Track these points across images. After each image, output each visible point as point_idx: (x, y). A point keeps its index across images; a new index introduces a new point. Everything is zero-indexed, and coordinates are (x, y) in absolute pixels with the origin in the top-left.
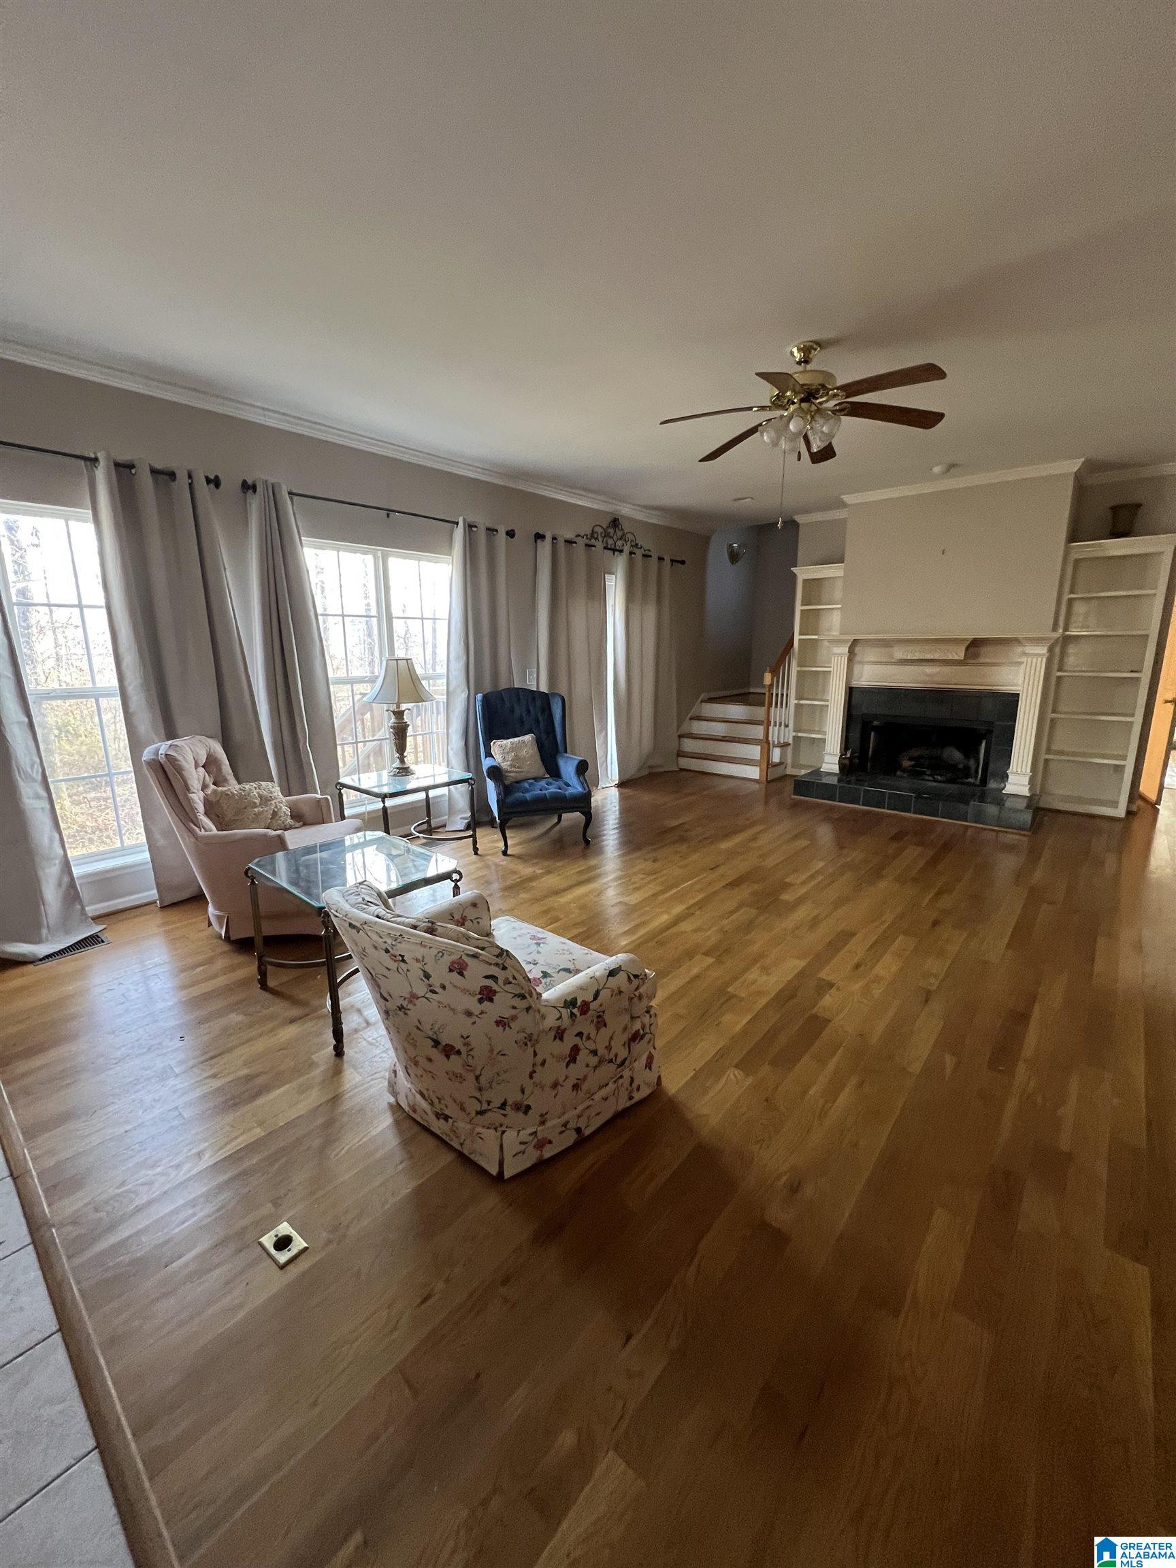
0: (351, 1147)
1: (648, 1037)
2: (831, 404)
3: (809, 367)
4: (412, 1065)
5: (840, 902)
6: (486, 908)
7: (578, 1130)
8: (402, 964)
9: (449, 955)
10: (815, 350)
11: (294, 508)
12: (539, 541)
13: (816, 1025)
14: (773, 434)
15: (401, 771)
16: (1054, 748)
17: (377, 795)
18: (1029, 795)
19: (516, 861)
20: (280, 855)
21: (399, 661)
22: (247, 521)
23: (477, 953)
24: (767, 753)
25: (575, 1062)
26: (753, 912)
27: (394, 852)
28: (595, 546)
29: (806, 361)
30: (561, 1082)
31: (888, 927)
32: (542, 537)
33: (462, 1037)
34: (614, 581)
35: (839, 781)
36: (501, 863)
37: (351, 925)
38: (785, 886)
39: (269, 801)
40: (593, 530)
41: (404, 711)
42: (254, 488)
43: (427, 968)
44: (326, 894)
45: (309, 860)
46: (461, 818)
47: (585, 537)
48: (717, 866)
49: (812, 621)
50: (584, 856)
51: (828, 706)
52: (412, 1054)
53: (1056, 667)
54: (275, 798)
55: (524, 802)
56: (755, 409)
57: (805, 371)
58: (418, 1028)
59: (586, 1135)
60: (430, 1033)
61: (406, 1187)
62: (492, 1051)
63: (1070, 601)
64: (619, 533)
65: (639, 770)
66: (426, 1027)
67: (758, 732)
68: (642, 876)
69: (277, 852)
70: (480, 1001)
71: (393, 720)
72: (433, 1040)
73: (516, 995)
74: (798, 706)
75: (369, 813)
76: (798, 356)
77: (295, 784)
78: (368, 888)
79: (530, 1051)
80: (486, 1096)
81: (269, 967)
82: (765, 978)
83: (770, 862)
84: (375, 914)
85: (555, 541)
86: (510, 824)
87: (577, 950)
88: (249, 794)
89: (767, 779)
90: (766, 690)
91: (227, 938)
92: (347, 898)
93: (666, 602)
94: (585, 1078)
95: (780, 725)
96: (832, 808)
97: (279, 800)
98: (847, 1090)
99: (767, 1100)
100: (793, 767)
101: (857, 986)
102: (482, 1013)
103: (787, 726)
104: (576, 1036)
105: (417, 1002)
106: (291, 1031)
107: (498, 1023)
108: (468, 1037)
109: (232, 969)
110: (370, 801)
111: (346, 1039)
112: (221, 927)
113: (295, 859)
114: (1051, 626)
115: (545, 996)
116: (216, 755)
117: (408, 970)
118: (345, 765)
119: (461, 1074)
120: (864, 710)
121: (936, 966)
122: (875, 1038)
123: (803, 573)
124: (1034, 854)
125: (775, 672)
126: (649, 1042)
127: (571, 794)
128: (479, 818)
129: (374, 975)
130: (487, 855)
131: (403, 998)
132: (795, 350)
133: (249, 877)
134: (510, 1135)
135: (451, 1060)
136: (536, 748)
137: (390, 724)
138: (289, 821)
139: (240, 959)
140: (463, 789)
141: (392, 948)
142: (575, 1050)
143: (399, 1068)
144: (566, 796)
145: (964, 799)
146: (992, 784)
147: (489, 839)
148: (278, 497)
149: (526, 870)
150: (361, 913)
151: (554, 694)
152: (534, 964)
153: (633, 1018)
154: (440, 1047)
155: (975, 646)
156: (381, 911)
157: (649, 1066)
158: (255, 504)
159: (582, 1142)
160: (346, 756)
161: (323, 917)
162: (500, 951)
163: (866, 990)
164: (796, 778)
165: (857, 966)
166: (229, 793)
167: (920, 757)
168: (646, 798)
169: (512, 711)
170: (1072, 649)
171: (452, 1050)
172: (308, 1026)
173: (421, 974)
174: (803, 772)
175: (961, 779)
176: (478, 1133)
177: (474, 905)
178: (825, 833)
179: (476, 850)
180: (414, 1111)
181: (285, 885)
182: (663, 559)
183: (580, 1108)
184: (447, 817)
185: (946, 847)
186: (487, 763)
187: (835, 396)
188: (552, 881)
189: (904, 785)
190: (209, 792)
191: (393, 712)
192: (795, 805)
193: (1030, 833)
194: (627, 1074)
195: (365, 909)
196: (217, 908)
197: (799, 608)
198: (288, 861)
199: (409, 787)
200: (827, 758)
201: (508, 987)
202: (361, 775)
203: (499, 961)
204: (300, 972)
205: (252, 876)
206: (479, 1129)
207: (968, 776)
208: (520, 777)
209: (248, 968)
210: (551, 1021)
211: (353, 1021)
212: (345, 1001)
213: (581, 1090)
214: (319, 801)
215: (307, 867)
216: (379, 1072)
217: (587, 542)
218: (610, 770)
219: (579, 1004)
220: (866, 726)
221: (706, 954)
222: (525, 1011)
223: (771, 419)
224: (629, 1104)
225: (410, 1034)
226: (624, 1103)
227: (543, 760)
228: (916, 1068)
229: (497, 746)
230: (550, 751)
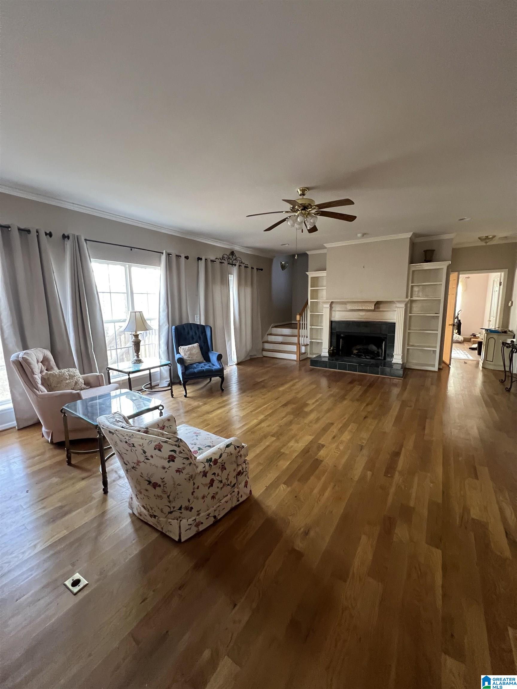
0: (111, 534)
1: (245, 473)
2: (313, 211)
3: (305, 197)
4: (139, 493)
5: (328, 411)
6: (174, 421)
7: (215, 517)
8: (133, 448)
9: (154, 442)
10: (306, 190)
11: (88, 245)
12: (199, 261)
13: (317, 463)
14: (292, 222)
15: (137, 361)
16: (411, 344)
17: (125, 373)
18: (402, 363)
19: (191, 400)
20: (79, 402)
21: (136, 313)
22: (65, 251)
23: (167, 440)
24: (299, 349)
25: (212, 486)
26: (292, 417)
27: (134, 398)
28: (224, 263)
29: (303, 194)
30: (206, 495)
31: (347, 420)
32: (201, 259)
33: (161, 479)
34: (233, 277)
35: (329, 359)
36: (184, 401)
37: (110, 432)
38: (306, 405)
39: (74, 377)
40: (223, 256)
41: (138, 335)
42: (68, 237)
43: (144, 449)
44: (99, 419)
45: (92, 403)
46: (166, 381)
47: (220, 259)
48: (278, 398)
49: (315, 294)
50: (221, 396)
51: (323, 328)
52: (138, 488)
53: (408, 312)
54: (77, 376)
55: (194, 373)
56: (284, 212)
57: (303, 198)
58: (141, 476)
59: (218, 518)
60: (147, 479)
61: (135, 551)
62: (174, 484)
63: (412, 287)
64: (234, 258)
65: (246, 357)
66: (145, 476)
67: (295, 340)
68: (246, 403)
69: (78, 400)
70: (169, 462)
71: (134, 338)
72: (148, 481)
73: (184, 458)
74: (311, 329)
75: (123, 380)
76: (300, 192)
77: (86, 368)
78: (119, 415)
79: (192, 482)
80: (173, 504)
81: (72, 454)
82: (296, 444)
83: (299, 396)
84: (121, 426)
85: (206, 261)
86: (188, 383)
87: (214, 437)
88: (64, 374)
89: (300, 359)
90: (298, 322)
91: (52, 443)
92: (108, 420)
93: (255, 286)
94: (217, 493)
95: (304, 337)
96: (326, 371)
97: (78, 376)
98: (329, 489)
99: (296, 497)
100: (310, 354)
101: (334, 446)
102: (170, 467)
103: (307, 337)
104: (213, 474)
105: (140, 464)
106: (83, 483)
107: (177, 471)
108: (164, 478)
109: (54, 456)
110: (122, 375)
111: (109, 485)
112: (49, 437)
113: (85, 403)
114: (405, 296)
115: (198, 458)
116: (48, 357)
117: (136, 450)
118: (112, 359)
119: (161, 495)
120: (337, 330)
121: (365, 435)
122: (340, 467)
123: (311, 274)
124: (404, 387)
125: (301, 315)
126: (246, 475)
127: (215, 369)
128: (174, 381)
129: (121, 453)
130: (178, 397)
131: (134, 463)
132: (299, 190)
133: (63, 413)
134: (184, 521)
135: (156, 489)
136: (199, 350)
137: (132, 340)
138: (83, 386)
139: (57, 452)
140: (167, 368)
141: (128, 441)
142: (212, 481)
143: (134, 496)
144: (212, 370)
145: (377, 366)
146: (388, 359)
147: (178, 390)
148: (80, 241)
149: (195, 403)
150: (115, 426)
151: (207, 326)
152: (195, 444)
153: (238, 465)
154: (151, 484)
155: (378, 304)
156: (124, 425)
157: (246, 486)
158: (68, 244)
159: (217, 522)
160: (112, 356)
161: (98, 429)
162: (177, 439)
163: (337, 447)
164: (311, 359)
165: (334, 437)
166: (54, 374)
167: (360, 349)
168: (249, 369)
169: (188, 333)
170: (414, 305)
171: (157, 485)
172: (92, 480)
173: (142, 452)
174: (314, 356)
175: (376, 357)
176: (169, 522)
177: (169, 420)
178: (324, 382)
179: (172, 396)
180: (141, 515)
181: (81, 416)
182: (253, 268)
183: (215, 507)
184: (159, 381)
185: (371, 385)
186: (177, 356)
187: (314, 208)
188: (206, 408)
189: (354, 361)
190: (44, 374)
191: (134, 335)
192: (312, 370)
193: (403, 379)
194: (236, 490)
195: (116, 424)
196: (46, 428)
197: (310, 289)
198: (83, 404)
199: (141, 368)
200: (323, 350)
201: (181, 455)
202: (119, 364)
203: (177, 443)
204: (87, 456)
205: (64, 412)
206: (170, 520)
207: (379, 356)
208: (192, 362)
209: (62, 456)
210: (200, 468)
211: (113, 477)
212: (109, 467)
213: (215, 498)
214: (98, 376)
215: (92, 406)
216: (124, 499)
217: (221, 261)
218: (233, 357)
219: (213, 460)
220: (338, 337)
221: (273, 436)
222: (189, 465)
223: (291, 216)
224: (238, 503)
225: (138, 479)
226: (235, 503)
227: (202, 354)
228: (356, 478)
229: (182, 349)
230: (205, 351)
